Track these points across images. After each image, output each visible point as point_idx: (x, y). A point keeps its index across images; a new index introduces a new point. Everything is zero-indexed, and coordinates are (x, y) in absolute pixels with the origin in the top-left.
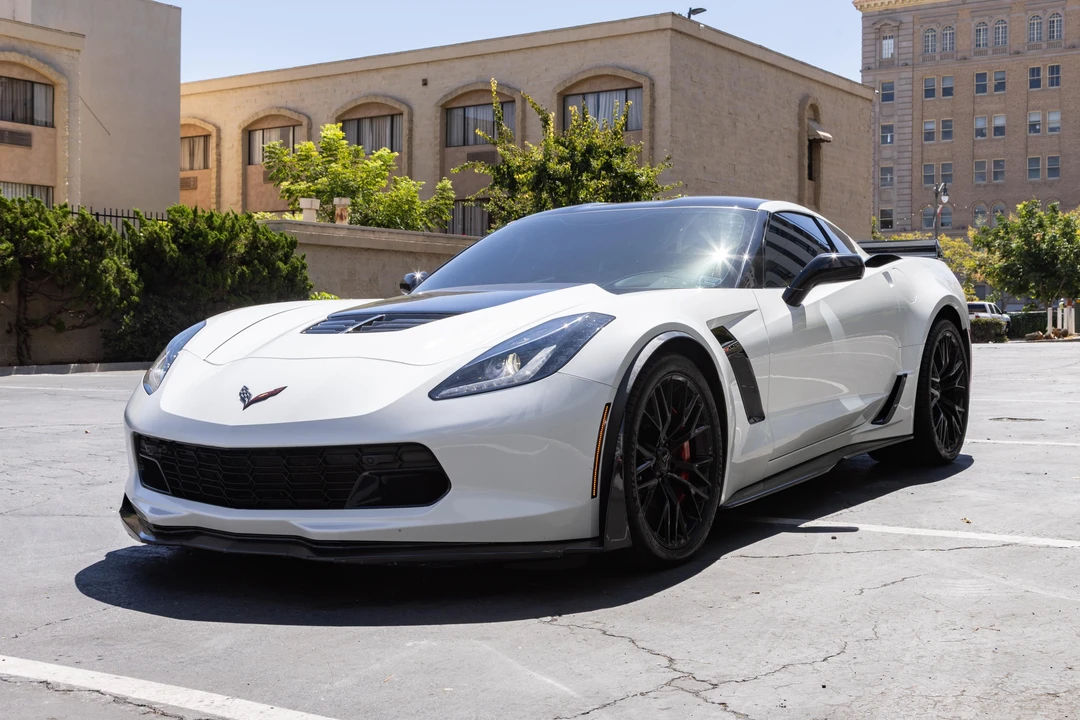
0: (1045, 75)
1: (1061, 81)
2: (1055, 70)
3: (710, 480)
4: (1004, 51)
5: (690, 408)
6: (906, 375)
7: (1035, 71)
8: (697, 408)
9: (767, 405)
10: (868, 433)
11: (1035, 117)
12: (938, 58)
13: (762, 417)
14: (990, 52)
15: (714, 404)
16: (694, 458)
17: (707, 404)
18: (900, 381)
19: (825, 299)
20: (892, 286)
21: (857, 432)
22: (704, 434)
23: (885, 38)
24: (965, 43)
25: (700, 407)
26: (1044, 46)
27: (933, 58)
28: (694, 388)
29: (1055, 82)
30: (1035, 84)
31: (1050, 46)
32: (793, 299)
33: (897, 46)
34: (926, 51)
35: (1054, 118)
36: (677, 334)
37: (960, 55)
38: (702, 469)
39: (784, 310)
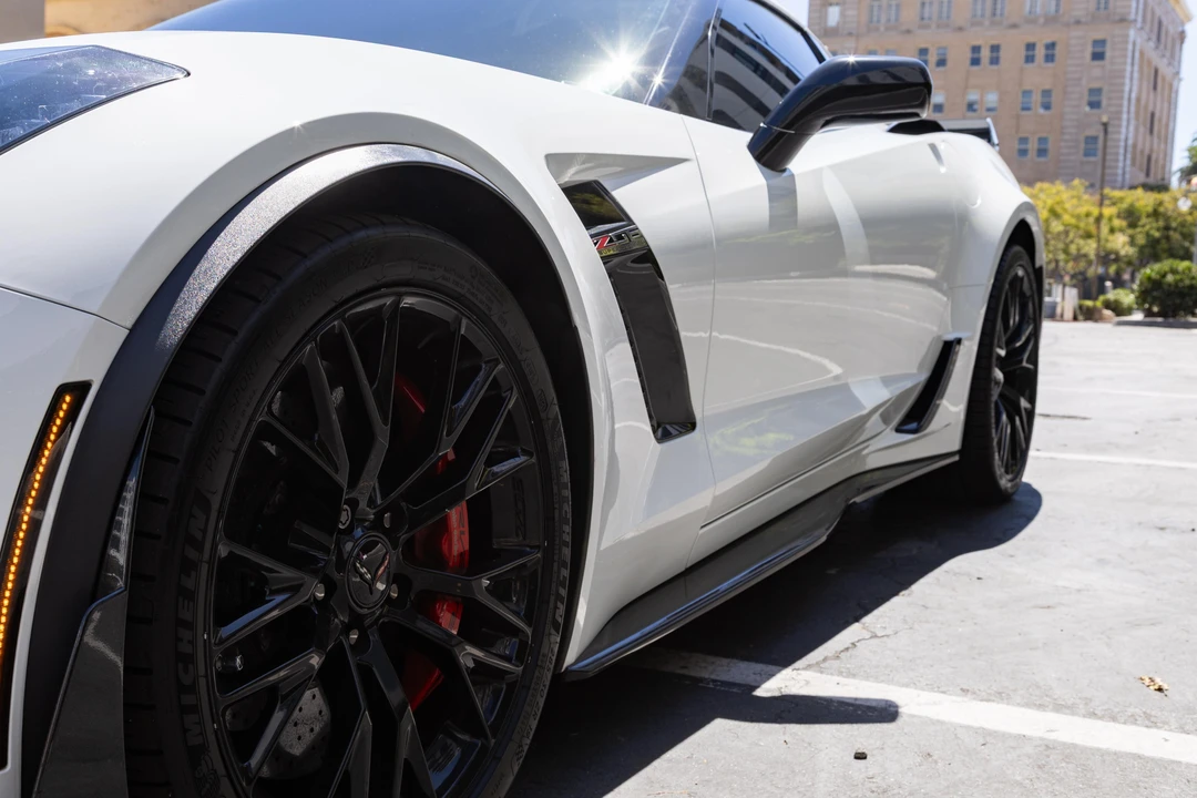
0: (985, 54)
1: (1002, 60)
2: (995, 49)
3: (528, 619)
4: (947, 26)
5: (469, 402)
6: (959, 341)
7: (976, 49)
8: (493, 402)
9: (705, 392)
10: (888, 450)
11: (973, 96)
12: (882, 29)
13: (689, 425)
14: (933, 26)
15: (552, 394)
16: (482, 554)
17: (526, 393)
18: (948, 350)
19: (832, 167)
20: (943, 170)
21: (871, 449)
22: (515, 478)
23: (831, 5)
24: (909, 15)
25: (501, 401)
26: (987, 23)
27: (877, 29)
28: (483, 344)
29: (995, 61)
30: (975, 62)
31: (993, 23)
32: (772, 151)
33: (843, 14)
34: (871, 21)
35: (992, 98)
36: (420, 156)
37: (904, 28)
38: (500, 590)
39: (753, 176)
